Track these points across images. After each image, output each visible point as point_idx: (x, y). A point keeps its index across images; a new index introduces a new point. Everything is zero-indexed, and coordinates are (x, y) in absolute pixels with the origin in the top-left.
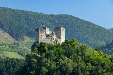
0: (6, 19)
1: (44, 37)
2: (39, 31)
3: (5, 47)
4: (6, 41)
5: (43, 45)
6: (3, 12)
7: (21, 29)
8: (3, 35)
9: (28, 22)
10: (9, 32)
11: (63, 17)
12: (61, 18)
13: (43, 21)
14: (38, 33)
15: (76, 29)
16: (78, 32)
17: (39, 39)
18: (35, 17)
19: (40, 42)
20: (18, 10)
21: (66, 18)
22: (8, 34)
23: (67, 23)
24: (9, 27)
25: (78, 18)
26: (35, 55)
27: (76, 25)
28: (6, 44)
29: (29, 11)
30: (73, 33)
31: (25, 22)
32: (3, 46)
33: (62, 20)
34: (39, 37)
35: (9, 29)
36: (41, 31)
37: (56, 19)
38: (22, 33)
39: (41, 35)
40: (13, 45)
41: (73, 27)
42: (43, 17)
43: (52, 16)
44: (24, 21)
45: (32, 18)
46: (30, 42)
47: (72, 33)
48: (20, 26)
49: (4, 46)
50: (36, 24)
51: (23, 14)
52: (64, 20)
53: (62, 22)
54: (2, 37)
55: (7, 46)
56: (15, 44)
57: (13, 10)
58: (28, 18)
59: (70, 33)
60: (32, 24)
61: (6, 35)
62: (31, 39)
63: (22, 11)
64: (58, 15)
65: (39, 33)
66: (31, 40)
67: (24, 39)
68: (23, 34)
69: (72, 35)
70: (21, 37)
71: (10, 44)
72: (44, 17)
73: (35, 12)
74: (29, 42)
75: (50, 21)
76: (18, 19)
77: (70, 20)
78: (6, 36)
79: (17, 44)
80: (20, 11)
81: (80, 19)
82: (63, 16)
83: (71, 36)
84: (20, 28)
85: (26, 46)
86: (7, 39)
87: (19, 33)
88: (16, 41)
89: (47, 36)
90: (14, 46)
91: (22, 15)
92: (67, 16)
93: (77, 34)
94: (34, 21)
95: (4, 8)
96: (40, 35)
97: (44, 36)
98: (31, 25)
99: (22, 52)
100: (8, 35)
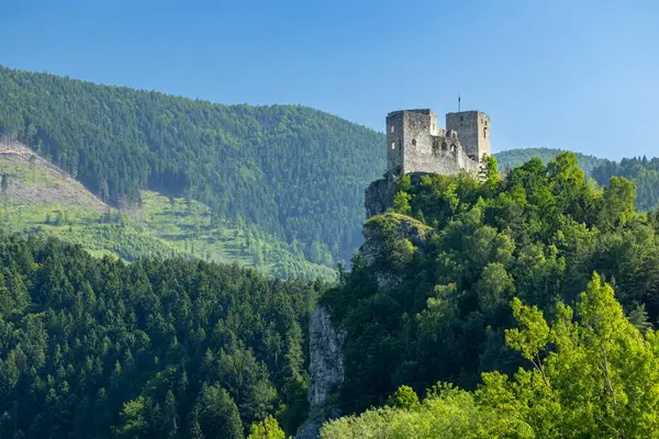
0: (65, 119)
1: (423, 151)
2: (406, 123)
3: (70, 230)
4: (72, 206)
5: (428, 181)
6: (52, 93)
7: (126, 160)
8: (60, 183)
9: (147, 133)
10: (79, 171)
11: (285, 117)
12: (279, 120)
13: (208, 131)
14: (402, 132)
15: (339, 161)
16: (345, 174)
17: (406, 157)
18: (176, 116)
19: (408, 169)
20: (108, 88)
21: (299, 121)
22: (77, 179)
23: (301, 139)
24: (80, 151)
25: (343, 122)
26: (403, 222)
27: (338, 150)
28: (71, 218)
29: (152, 93)
30: (327, 178)
31: (140, 136)
32: (60, 228)
33: (283, 126)
34: (405, 149)
35: (81, 161)
36: (412, 123)
37: (258, 125)
38: (132, 175)
39: (414, 142)
40: (99, 222)
41: (326, 156)
42: (206, 113)
43: (240, 110)
44: (133, 131)
45: (166, 119)
46: (166, 213)
47: (324, 180)
48: (123, 148)
49: (67, 227)
50: (181, 143)
51: (127, 104)
52: (288, 126)
53: (284, 136)
54: (55, 191)
55: (79, 228)
56: (107, 219)
57: (89, 88)
58: (149, 119)
59: (315, 179)
60: (165, 141)
61: (71, 185)
62: (168, 200)
63: (124, 92)
64: (265, 107)
65: (406, 130)
66: (169, 206)
67: (140, 200)
68: (136, 182)
69: (323, 188)
70: (126, 192)
71: (88, 220)
72: (210, 115)
73: (176, 95)
74: (161, 212)
75: (235, 133)
76: (109, 120)
77: (313, 126)
78: (73, 190)
79: (116, 221)
80: (117, 89)
81: (350, 124)
82: (287, 111)
83: (321, 193)
84: (125, 155)
85: (151, 227)
86: (75, 200)
87: (121, 175)
88: (113, 210)
89: (435, 146)
90: (105, 228)
91: (125, 107)
92: (300, 114)
93: (343, 183)
94: (172, 132)
95: (54, 77)
96: (407, 139)
97: (423, 146)
98: (162, 148)
99: (137, 249)
100: (79, 183)
